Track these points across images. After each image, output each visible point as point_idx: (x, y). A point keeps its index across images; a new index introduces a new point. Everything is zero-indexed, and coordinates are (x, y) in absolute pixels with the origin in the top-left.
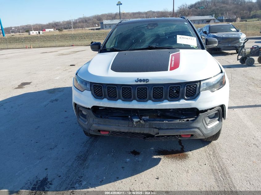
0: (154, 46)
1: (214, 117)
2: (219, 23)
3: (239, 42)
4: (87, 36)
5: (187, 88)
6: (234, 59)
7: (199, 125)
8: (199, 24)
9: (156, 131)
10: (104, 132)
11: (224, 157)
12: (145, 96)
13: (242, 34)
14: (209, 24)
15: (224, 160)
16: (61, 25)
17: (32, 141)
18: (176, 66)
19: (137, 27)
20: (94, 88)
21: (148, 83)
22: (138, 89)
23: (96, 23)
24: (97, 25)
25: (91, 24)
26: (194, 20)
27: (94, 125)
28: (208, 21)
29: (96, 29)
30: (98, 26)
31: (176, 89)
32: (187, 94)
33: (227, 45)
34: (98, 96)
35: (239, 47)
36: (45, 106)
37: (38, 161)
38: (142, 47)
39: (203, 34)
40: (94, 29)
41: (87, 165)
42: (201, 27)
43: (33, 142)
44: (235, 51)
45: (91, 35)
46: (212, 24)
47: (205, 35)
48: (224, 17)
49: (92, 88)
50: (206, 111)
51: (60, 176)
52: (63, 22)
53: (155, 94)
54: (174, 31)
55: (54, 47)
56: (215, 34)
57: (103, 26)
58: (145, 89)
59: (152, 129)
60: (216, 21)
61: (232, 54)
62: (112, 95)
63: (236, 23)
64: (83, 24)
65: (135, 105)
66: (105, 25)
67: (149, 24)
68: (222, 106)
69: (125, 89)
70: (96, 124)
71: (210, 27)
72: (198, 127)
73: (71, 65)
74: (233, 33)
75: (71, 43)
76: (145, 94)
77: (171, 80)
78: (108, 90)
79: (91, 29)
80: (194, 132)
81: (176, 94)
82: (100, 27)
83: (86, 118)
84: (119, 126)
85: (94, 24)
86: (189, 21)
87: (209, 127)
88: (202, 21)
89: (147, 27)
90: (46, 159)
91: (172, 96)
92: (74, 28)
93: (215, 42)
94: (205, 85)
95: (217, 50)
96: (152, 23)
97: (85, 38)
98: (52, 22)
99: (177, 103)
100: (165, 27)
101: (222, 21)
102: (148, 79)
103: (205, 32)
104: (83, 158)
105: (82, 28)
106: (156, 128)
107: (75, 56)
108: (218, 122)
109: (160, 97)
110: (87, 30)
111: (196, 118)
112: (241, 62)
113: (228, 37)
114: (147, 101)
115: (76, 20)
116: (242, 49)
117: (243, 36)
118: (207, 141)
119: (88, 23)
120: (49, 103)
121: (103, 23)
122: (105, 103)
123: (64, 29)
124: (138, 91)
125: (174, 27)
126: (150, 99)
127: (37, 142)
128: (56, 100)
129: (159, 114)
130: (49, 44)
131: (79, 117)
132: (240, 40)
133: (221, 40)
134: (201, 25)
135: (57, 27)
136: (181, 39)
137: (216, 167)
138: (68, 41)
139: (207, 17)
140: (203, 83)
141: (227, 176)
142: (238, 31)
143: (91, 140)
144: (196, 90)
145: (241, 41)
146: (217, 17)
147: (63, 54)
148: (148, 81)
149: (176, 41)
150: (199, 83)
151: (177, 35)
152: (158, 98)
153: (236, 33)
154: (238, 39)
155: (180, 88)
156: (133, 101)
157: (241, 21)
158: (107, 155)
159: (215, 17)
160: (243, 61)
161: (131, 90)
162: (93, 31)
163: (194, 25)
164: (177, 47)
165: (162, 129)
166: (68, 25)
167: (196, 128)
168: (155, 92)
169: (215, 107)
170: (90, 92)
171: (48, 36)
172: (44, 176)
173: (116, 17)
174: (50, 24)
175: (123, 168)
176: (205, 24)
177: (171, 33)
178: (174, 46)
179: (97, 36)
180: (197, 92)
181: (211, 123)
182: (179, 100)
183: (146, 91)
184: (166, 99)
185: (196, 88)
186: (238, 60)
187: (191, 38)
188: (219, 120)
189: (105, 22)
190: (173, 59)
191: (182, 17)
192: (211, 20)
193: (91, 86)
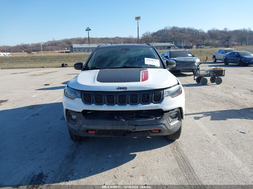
0: (127, 65)
1: (175, 118)
2: (178, 49)
3: (194, 65)
4: (57, 58)
5: (154, 95)
6: (191, 80)
7: (164, 122)
8: (161, 50)
9: (133, 127)
10: (92, 131)
11: (184, 150)
12: (125, 101)
13: (196, 59)
14: (170, 50)
15: (184, 152)
16: (30, 47)
17: (21, 147)
18: (146, 78)
19: (113, 51)
20: (84, 96)
21: (126, 90)
22: (119, 96)
23: (65, 47)
24: (66, 49)
25: (61, 47)
26: (156, 46)
27: (84, 126)
28: (169, 47)
29: (66, 52)
30: (68, 49)
31: (147, 95)
32: (155, 99)
33: (185, 68)
34: (87, 102)
35: (195, 69)
36: (28, 120)
37: (31, 162)
38: (118, 67)
39: (165, 58)
40: (63, 52)
41: (76, 161)
42: (163, 53)
43: (23, 148)
44: (192, 73)
45: (62, 57)
46: (172, 50)
47: (166, 59)
48: (182, 44)
49: (83, 96)
50: (169, 111)
51: (54, 171)
52: (31, 44)
53: (132, 99)
54: (142, 55)
55: (24, 68)
56: (175, 59)
57: (72, 50)
58: (125, 96)
59: (131, 126)
60: (176, 47)
61: (190, 75)
62: (99, 101)
63: (193, 49)
64: (52, 47)
65: (117, 108)
66: (75, 48)
67: (122, 49)
68: (180, 108)
69: (109, 96)
70: (85, 125)
71: (170, 52)
72: (163, 123)
73: (45, 85)
74: (189, 58)
75: (42, 65)
76: (125, 99)
77: (143, 88)
78: (95, 97)
79: (61, 52)
80: (162, 127)
81: (147, 99)
82: (69, 51)
83: (76, 122)
84: (104, 125)
85: (63, 47)
86: (153, 48)
87: (172, 124)
88: (164, 47)
89: (121, 51)
90: (38, 160)
91: (144, 101)
92: (43, 51)
93: (174, 64)
94: (167, 93)
95: (177, 72)
96: (125, 48)
97: (55, 60)
98: (20, 44)
99: (148, 105)
100: (135, 51)
101: (180, 47)
102: (126, 87)
103: (167, 57)
104: (71, 157)
105: (51, 50)
106: (133, 125)
107: (47, 76)
108: (178, 121)
109: (135, 101)
110: (56, 53)
111: (162, 117)
112: (197, 81)
113: (185, 61)
114: (126, 105)
115: (46, 43)
116: (197, 71)
117: (198, 60)
118: (171, 139)
119: (57, 46)
120: (30, 117)
121: (72, 46)
122: (93, 107)
123: (33, 52)
124: (119, 97)
125: (142, 51)
126: (128, 103)
127: (26, 147)
128: (37, 114)
129: (135, 116)
130: (18, 66)
131: (68, 121)
132: (195, 63)
133: (181, 64)
134: (162, 51)
135: (26, 49)
136: (148, 61)
137: (179, 157)
138: (38, 63)
139: (168, 44)
140: (165, 92)
141: (187, 162)
142: (193, 56)
143: (75, 144)
144: (160, 96)
145: (196, 65)
146: (176, 43)
147: (35, 75)
148: (126, 89)
149: (144, 62)
150: (162, 91)
151: (145, 58)
152: (134, 102)
153: (192, 58)
154: (194, 62)
155: (149, 95)
156: (115, 105)
157: (197, 48)
158: (92, 154)
159: (174, 44)
160: (198, 80)
161: (113, 97)
162: (62, 54)
163: (157, 51)
164: (145, 67)
165: (138, 126)
166: (37, 48)
167: (162, 124)
168: (131, 97)
169: (175, 109)
170: (81, 99)
171: (18, 58)
172: (40, 172)
173: (85, 42)
174: (18, 46)
175: (106, 162)
176: (166, 50)
177: (140, 56)
178: (143, 66)
179: (68, 58)
180: (162, 97)
181: (173, 121)
182: (149, 104)
183: (125, 97)
184: (140, 103)
185: (161, 94)
186: (194, 80)
187: (155, 60)
188: (178, 120)
189: (75, 46)
190: (143, 75)
191: (147, 44)
192: (171, 46)
193: (81, 95)
